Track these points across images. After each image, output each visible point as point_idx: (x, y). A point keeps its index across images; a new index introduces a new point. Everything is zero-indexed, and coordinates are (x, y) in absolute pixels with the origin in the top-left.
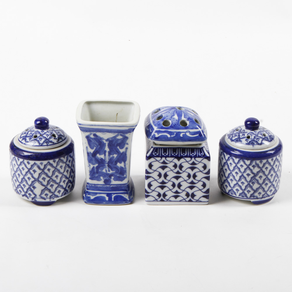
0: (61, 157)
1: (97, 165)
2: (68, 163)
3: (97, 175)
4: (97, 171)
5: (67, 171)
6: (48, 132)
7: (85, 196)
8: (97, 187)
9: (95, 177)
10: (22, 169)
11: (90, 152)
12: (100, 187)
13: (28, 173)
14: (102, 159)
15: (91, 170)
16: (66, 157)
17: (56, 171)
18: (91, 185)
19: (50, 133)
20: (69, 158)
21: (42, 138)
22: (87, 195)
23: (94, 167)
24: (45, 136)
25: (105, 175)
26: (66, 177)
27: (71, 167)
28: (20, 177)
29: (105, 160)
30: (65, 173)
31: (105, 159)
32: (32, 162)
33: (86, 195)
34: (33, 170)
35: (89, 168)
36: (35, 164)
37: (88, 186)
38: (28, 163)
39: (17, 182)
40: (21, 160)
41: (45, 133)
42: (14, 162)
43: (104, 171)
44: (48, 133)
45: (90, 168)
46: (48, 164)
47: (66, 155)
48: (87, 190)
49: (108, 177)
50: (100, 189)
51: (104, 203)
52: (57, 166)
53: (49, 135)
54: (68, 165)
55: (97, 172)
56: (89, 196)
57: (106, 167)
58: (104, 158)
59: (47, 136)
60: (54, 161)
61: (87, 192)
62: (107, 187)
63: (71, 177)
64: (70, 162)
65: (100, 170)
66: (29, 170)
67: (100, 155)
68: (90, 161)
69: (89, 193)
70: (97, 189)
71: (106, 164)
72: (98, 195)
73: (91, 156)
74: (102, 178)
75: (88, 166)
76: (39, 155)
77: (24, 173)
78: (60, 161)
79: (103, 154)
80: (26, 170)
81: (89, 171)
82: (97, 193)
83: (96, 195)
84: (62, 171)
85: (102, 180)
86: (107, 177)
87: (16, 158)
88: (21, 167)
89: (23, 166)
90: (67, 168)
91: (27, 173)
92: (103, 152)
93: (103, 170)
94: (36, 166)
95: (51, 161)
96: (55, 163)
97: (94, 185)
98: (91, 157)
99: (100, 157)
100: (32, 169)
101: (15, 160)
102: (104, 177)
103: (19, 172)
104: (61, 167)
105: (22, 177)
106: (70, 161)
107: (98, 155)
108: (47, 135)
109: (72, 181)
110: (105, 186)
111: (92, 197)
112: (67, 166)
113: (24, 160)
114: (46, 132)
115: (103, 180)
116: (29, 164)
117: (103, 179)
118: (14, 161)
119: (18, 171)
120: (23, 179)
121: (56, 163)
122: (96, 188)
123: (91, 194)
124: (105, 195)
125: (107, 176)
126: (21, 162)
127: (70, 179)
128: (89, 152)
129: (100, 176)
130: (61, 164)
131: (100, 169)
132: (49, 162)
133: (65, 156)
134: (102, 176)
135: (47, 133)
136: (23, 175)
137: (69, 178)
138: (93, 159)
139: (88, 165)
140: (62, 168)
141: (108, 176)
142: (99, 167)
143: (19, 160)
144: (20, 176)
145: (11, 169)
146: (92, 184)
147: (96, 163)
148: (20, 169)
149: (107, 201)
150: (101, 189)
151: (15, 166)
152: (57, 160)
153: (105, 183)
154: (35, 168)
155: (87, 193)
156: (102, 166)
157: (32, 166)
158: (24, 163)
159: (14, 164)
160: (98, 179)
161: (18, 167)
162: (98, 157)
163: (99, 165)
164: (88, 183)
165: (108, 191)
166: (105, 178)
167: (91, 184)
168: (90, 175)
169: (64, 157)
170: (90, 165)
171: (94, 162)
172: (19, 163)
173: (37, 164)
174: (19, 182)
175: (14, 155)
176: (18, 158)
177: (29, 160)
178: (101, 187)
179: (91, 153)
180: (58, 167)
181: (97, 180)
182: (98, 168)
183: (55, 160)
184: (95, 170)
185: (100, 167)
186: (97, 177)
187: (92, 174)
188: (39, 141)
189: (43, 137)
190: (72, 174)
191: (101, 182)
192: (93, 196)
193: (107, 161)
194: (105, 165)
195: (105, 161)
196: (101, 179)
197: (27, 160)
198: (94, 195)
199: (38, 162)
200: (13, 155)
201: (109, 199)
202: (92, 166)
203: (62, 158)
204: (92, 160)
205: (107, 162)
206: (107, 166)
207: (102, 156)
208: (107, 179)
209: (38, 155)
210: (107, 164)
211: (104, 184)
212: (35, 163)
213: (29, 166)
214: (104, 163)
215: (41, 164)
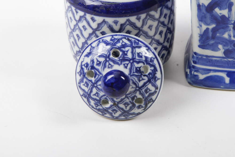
0: (151, 10)
1: (214, 26)
2: (162, 19)
3: (212, 42)
4: (212, 35)
5: (161, 33)
6: (128, 98)
7: (188, 73)
8: (212, 60)
9: (208, 44)
10: (82, 29)
11: (203, 4)
12: (216, 60)
13: (93, 36)
14: (223, 16)
15: (202, 33)
16: (159, 9)
17: (141, 34)
18: (200, 57)
19: (130, 100)
20: (165, 11)
21: (117, 110)
22: (193, 72)
23: (207, 29)
24: (121, 106)
25: (226, 43)
26: (158, 43)
27: (168, 24)
28: (79, 40)
29: (230, 19)
30: (157, 37)
31: (229, 17)
32: (99, 19)
33: (191, 72)
34: (101, 31)
35: (198, 29)
36: (104, 23)
37: (196, 58)
38: (93, 19)
39: (75, 47)
40: (81, 13)
41: (122, 100)
42: (70, 15)
43: (226, 36)
44: (127, 101)
45: (200, 30)
46: (128, 23)
47: (160, 6)
48: (193, 64)
49: (232, 46)
50: (215, 64)
51: (222, 87)
52: (142, 26)
53: (128, 105)
54: (163, 23)
55: (213, 37)
56: (196, 73)
57: (230, 30)
58: (227, 16)
59: (126, 107)
60: (138, 19)
61: (194, 67)
62: (229, 61)
63: (168, 41)
64: (166, 18)
65: (218, 35)
66: (94, 31)
67: (220, 9)
68: (201, 18)
69: (197, 70)
70: (211, 64)
71: (230, 26)
72: (212, 74)
73: (204, 10)
74: (220, 46)
75: (198, 27)
76: (112, 8)
77: (86, 34)
78: (148, 17)
79: (226, 9)
80: (90, 31)
81: (199, 35)
82: (210, 70)
83: (208, 73)
84: (151, 33)
85: (220, 50)
86: (231, 47)
87: (73, 8)
88: (81, 25)
89: (84, 23)
90: (161, 28)
91: (90, 35)
92: (228, 5)
93: (223, 34)
94: (106, 25)
95: (133, 19)
96: (139, 21)
97: (207, 56)
98: (203, 13)
99: (220, 14)
100: (99, 30)
101: (72, 10)
102: (224, 46)
103: (78, 32)
104: (150, 27)
105: (82, 40)
106: (166, 15)
107: (217, 10)
108: (125, 104)
109: (168, 46)
110: (226, 60)
111: (202, 77)
112: (160, 24)
113: (85, 15)
114: (124, 99)
115: (223, 50)
116: (93, 22)
117: (223, 49)
118: (70, 12)
119: (77, 30)
120: (85, 44)
121: (141, 20)
122: (209, 61)
123: (200, 70)
124: (224, 75)
125: (231, 44)
126: (81, 17)
127: (166, 44)
128: (201, 4)
129: (218, 43)
130: (150, 22)
131: (219, 33)
132: (128, 20)
133: (158, 7)
134: (221, 44)
135: (126, 99)
136: (85, 38)
137: (164, 42)
138: (208, 15)
139: (198, 25)
140: (151, 30)
141: (232, 45)
142: (218, 30)
143: (77, 12)
144: (80, 38)
145: (67, 23)
146: (203, 55)
147: (212, 23)
148: (79, 28)
149: (228, 84)
150: (218, 64)
151: (71, 21)
152: (143, 16)
153: (225, 55)
154: (105, 28)
155: (193, 69)
156: (223, 28)
157: (99, 25)
158: (86, 19)
159: (71, 18)
160: (214, 48)
161: (77, 24)
162: (216, 12)
163: (217, 26)
164: (195, 53)
165: (230, 68)
166: (226, 48)
167: (200, 55)
168: (200, 41)
169: (156, 11)
170: (201, 26)
171: (209, 21)
172: (77, 18)
173: (107, 22)
174: (79, 48)
175: (70, 3)
176: (75, 10)
177: (95, 15)
178: (218, 61)
179: (205, 6)
180: (145, 28)
181: (212, 50)
182: (214, 30)
183: (140, 15)
184: (210, 34)
185: (220, 29)
186: (213, 44)
187: (203, 39)
188: (112, 113)
189: (119, 107)
190: (169, 36)
191: (220, 53)
192: (203, 74)
193: (232, 21)
194: (229, 27)
195: (229, 20)
196: (219, 49)
197: (91, 14)
198: (206, 74)
199: (110, 20)
200: (68, 2)
201: (230, 81)
202: (204, 27)
203: (152, 13)
204: (205, 18)
205: (233, 22)
206: (232, 29)
207: (225, 12)
208: (230, 49)
209: (110, 7)
210: (232, 26)
211: (224, 56)
212: (104, 21)
213: (94, 25)
214: (227, 24)
215: (116, 23)
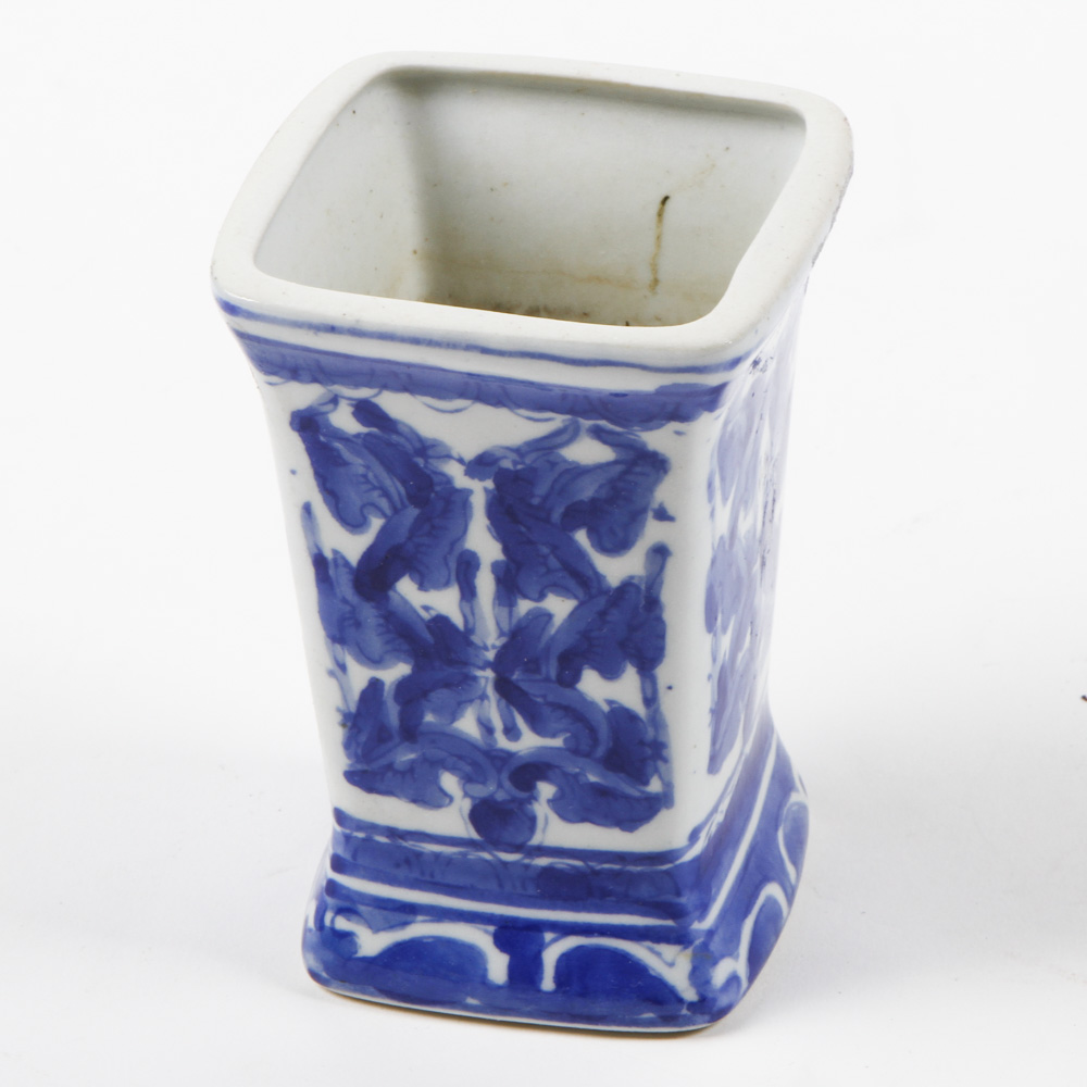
1: (402, 669)
3: (405, 756)
4: (403, 716)
8: (419, 855)
9: (390, 767)
11: (335, 552)
12: (437, 856)
14: (441, 622)
15: (353, 708)
18: (361, 835)
22: (329, 918)
23: (375, 686)
25: (474, 764)
29: (475, 639)
31: (469, 631)
33: (320, 916)
35: (333, 684)
37: (341, 838)
43: (467, 725)
45: (342, 688)
48: (331, 873)
49: (507, 784)
50: (438, 878)
51: (471, 1001)
55: (410, 731)
56: (342, 923)
57: (483, 697)
58: (458, 620)
61: (334, 888)
62: (505, 864)
65: (429, 718)
67: (422, 587)
68: (341, 629)
69: (349, 905)
70: (415, 874)
71: (479, 673)
72: (420, 929)
73: (345, 588)
74: (449, 782)
75: (331, 673)
79: (447, 584)
81: (338, 718)
82: (410, 911)
83: (405, 924)
85: (451, 799)
86: (500, 786)
92: (453, 565)
93: (454, 715)
97: (392, 832)
98: (345, 601)
99: (426, 608)
102: (466, 780)
107: (406, 588)
110: (486, 856)
111: (371, 943)
115: (467, 805)
117: (466, 794)
122: (408, 862)
123: (361, 908)
124: (479, 937)
125: (499, 771)
128: (328, 554)
129: (438, 764)
131: (435, 711)
134: (453, 769)
138: (369, 614)
139: (329, 663)
141: (505, 776)
142: (425, 694)
146: (372, 828)
147: (395, 653)
149: (499, 987)
150: (451, 879)
153: (478, 830)
156: (447, 685)
160: (422, 789)
162: (405, 602)
163: (417, 669)
164: (338, 815)
165: (510, 901)
166: (481, 791)
167: (360, 825)
168: (347, 745)
170: (343, 667)
171: (376, 643)
178: (448, 861)
179: (347, 564)
181: (414, 801)
182: (410, 694)
184: (393, 713)
185: (434, 687)
186: (411, 769)
187: (363, 738)
191: (451, 820)
192: (376, 929)
193: (486, 648)
194: (475, 679)
195: (471, 644)
196: (446, 794)
198: (391, 927)
201: (512, 968)
202: (360, 675)
204: (358, 625)
205: (490, 655)
206: (490, 691)
207: (445, 602)
208: (501, 796)
210: (489, 674)
211: (474, 835)
214: (466, 664)
